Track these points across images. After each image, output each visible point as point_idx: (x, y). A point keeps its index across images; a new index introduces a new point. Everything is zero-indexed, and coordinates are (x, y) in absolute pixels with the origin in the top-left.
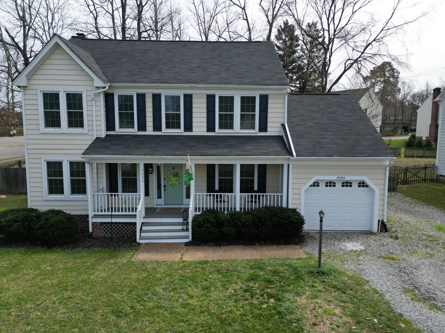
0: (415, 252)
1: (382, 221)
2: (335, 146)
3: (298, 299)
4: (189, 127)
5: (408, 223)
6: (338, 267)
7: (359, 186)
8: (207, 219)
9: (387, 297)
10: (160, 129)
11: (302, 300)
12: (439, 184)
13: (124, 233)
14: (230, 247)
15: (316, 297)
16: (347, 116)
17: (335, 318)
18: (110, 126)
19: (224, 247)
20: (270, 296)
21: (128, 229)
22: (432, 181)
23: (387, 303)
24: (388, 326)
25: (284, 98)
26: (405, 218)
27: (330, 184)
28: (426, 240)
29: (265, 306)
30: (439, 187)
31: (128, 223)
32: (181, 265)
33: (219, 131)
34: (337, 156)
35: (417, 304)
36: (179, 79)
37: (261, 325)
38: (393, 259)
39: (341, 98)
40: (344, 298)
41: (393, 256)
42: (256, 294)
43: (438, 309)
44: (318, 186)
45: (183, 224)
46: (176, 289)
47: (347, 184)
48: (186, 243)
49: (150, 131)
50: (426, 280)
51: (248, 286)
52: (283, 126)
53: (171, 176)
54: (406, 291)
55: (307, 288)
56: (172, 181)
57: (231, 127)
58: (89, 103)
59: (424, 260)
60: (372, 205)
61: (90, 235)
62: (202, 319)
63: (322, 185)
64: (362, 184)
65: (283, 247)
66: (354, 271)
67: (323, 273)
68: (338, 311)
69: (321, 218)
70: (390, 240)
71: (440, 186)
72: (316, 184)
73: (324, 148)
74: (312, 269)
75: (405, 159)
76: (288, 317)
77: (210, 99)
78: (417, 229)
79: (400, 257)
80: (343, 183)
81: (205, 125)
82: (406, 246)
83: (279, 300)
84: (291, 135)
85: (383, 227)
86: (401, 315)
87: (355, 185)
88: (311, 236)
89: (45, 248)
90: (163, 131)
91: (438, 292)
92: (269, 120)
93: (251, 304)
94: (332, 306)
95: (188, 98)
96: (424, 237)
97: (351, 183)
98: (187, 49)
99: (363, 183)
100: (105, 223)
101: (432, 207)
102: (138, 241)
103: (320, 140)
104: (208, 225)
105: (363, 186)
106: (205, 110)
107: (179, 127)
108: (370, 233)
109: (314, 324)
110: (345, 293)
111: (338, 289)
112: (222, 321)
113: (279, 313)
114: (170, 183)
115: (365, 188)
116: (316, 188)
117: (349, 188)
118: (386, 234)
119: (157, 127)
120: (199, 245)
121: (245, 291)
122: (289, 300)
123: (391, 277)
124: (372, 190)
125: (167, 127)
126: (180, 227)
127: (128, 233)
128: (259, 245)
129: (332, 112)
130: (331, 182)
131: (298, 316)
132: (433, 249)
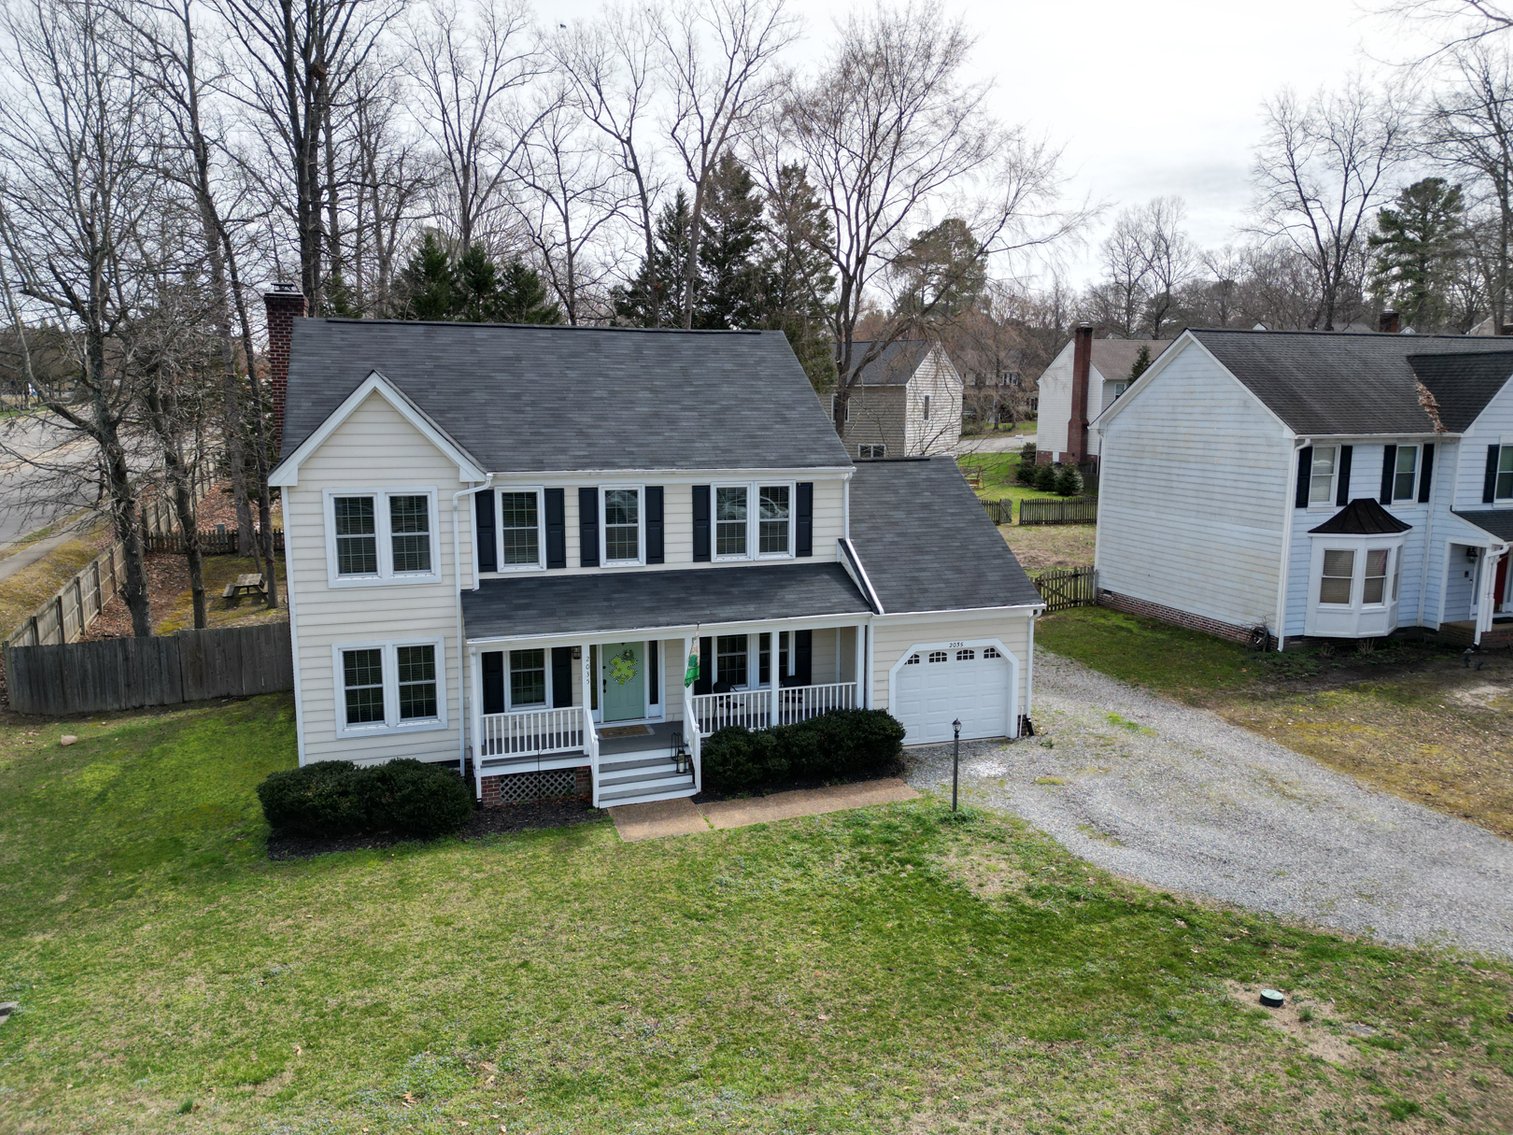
0: (1082, 768)
1: (1025, 716)
2: (943, 585)
3: (944, 859)
4: (656, 554)
5: (1062, 714)
6: (979, 807)
7: (986, 656)
8: (736, 748)
9: (1060, 839)
10: (595, 562)
11: (952, 860)
12: (1103, 611)
13: (548, 793)
14: (782, 795)
15: (967, 853)
16: (952, 514)
17: (1003, 874)
18: (487, 562)
19: (771, 798)
20: (903, 862)
21: (556, 784)
22: (1088, 603)
23: (1061, 847)
24: (1070, 873)
25: (843, 488)
26: (1058, 704)
27: (938, 657)
28: (1095, 745)
29: (903, 875)
30: (1102, 621)
31: (556, 771)
32: (724, 837)
33: (718, 560)
34: (952, 606)
35: (1096, 842)
36: (632, 453)
37: (912, 897)
38: (1054, 783)
39: (935, 470)
40: (1005, 849)
41: (1052, 778)
42: (881, 862)
43: (1123, 844)
44: (917, 662)
45: (675, 760)
46: (751, 873)
47: (966, 655)
48: (691, 797)
49: (573, 566)
50: (1105, 809)
51: (861, 853)
52: (842, 542)
53: (618, 660)
54: (1081, 828)
55: (950, 843)
56: (619, 670)
57: (742, 549)
58: (446, 517)
59: (1097, 780)
60: (1007, 688)
61: (479, 806)
62: (828, 903)
63: (924, 660)
64: (991, 653)
65: (874, 783)
66: (1006, 810)
67: (964, 819)
68: (1003, 865)
69: (957, 732)
70: (1042, 750)
71: (1104, 617)
72: (915, 660)
73: (925, 591)
74: (943, 815)
75: (1021, 530)
76: (945, 882)
77: (700, 494)
78: (1079, 726)
79: (1064, 779)
80: (960, 653)
81: (690, 547)
82: (1068, 759)
83: (920, 865)
84: (864, 565)
85: (1027, 727)
86: (1081, 858)
87: (979, 655)
88: (912, 758)
89: (418, 842)
90: (602, 566)
91: (1120, 824)
92: (815, 532)
93: (882, 876)
94: (994, 861)
95: (655, 495)
96: (1092, 740)
97: (971, 652)
98: (606, 357)
99: (993, 650)
100: (506, 776)
101: (1096, 674)
102: (596, 804)
103: (916, 574)
104: (742, 759)
105: (992, 656)
106: (689, 518)
107: (634, 554)
108: (1005, 741)
109: (981, 885)
110: (1004, 842)
111: (993, 838)
112: (858, 901)
113: (930, 880)
114: (616, 674)
115: (996, 659)
116: (914, 665)
117: (969, 661)
118: (1033, 739)
119: (589, 557)
120: (722, 799)
121: (862, 860)
122: (933, 862)
123: (1057, 811)
124: (1007, 663)
125: (610, 555)
126: (672, 768)
127: (556, 792)
128: (831, 785)
129: (925, 506)
130: (938, 654)
131: (955, 878)
132: (1107, 760)
